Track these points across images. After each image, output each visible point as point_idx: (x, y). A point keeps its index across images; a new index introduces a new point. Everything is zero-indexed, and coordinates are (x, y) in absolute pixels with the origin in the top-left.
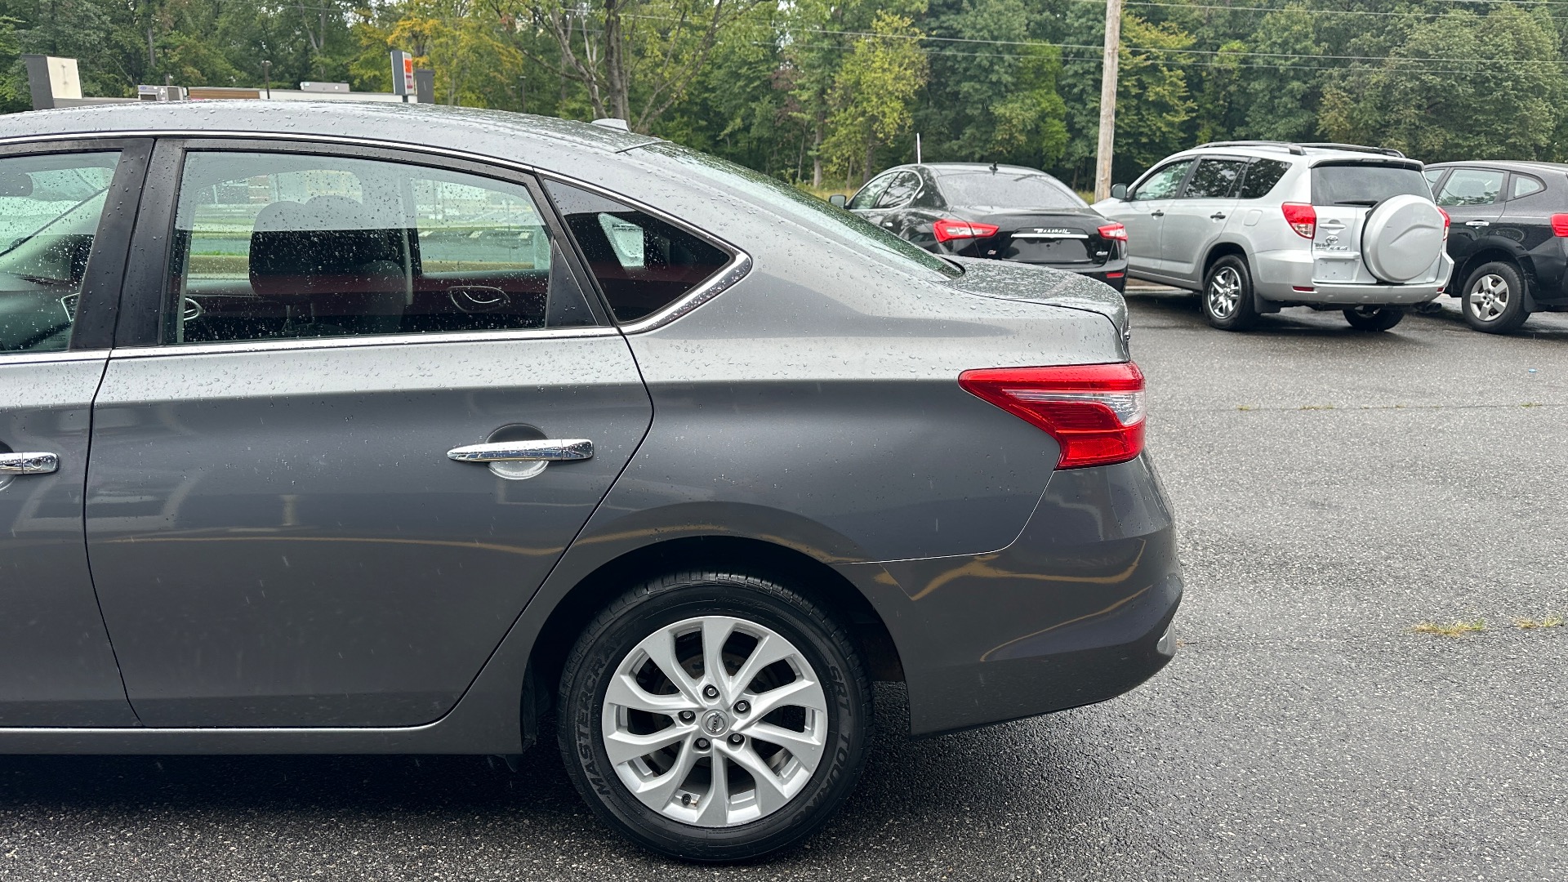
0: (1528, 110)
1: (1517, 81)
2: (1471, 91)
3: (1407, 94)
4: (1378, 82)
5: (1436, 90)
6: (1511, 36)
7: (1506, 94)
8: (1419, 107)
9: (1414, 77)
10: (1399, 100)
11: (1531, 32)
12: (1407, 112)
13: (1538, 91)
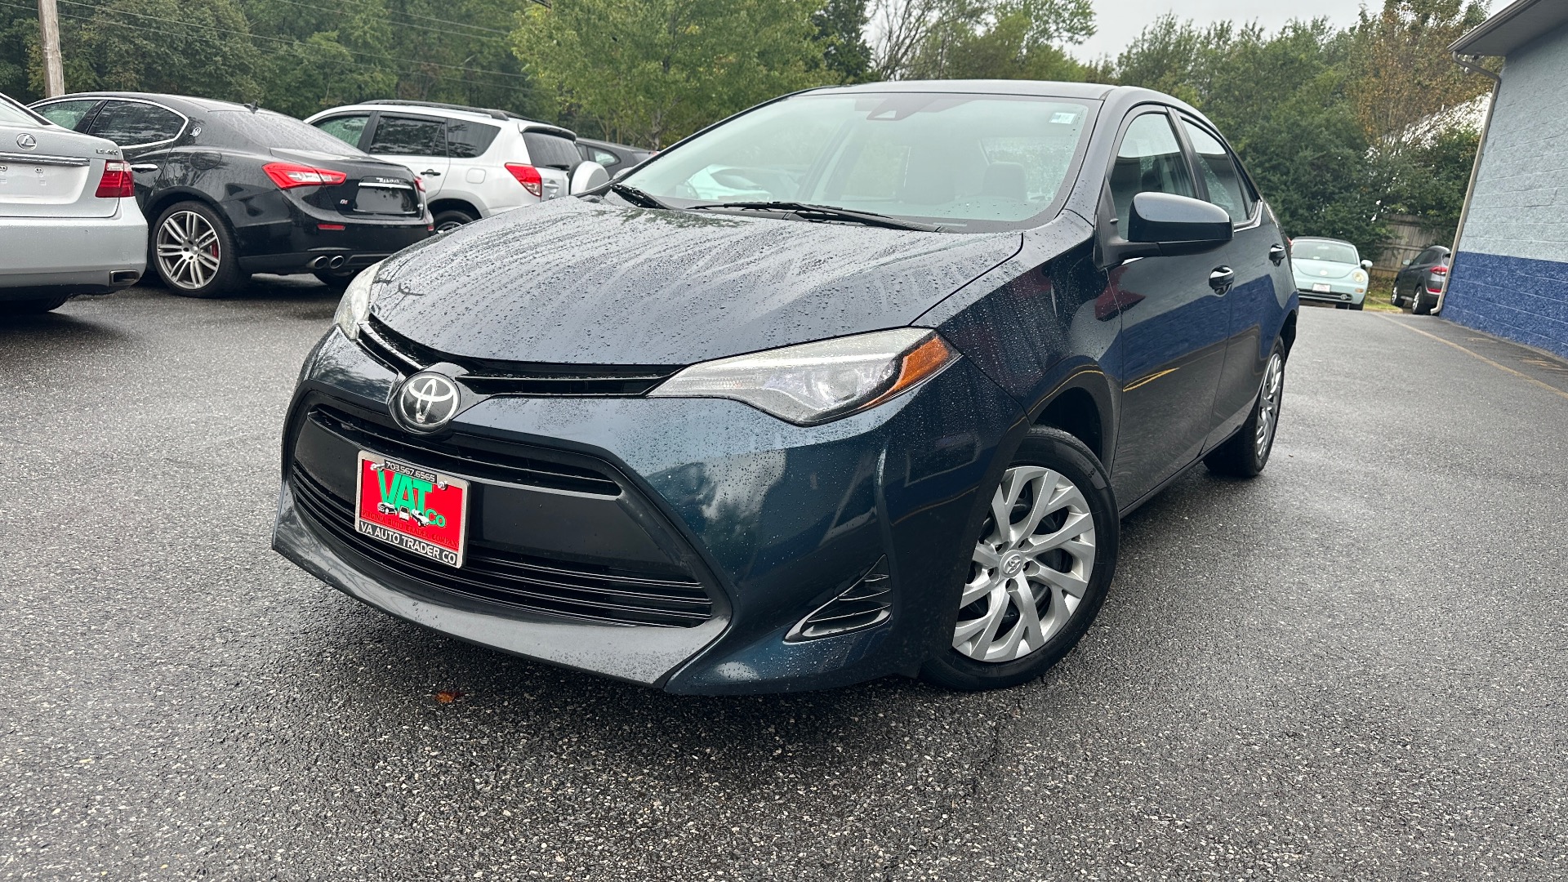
0: (240, 86)
1: (224, 57)
2: (185, 61)
3: (122, 56)
4: (90, 39)
5: (151, 56)
6: (208, 11)
7: (218, 68)
8: (137, 72)
9: (124, 39)
10: (115, 62)
11: (227, 11)
12: (127, 74)
13: (244, 69)
